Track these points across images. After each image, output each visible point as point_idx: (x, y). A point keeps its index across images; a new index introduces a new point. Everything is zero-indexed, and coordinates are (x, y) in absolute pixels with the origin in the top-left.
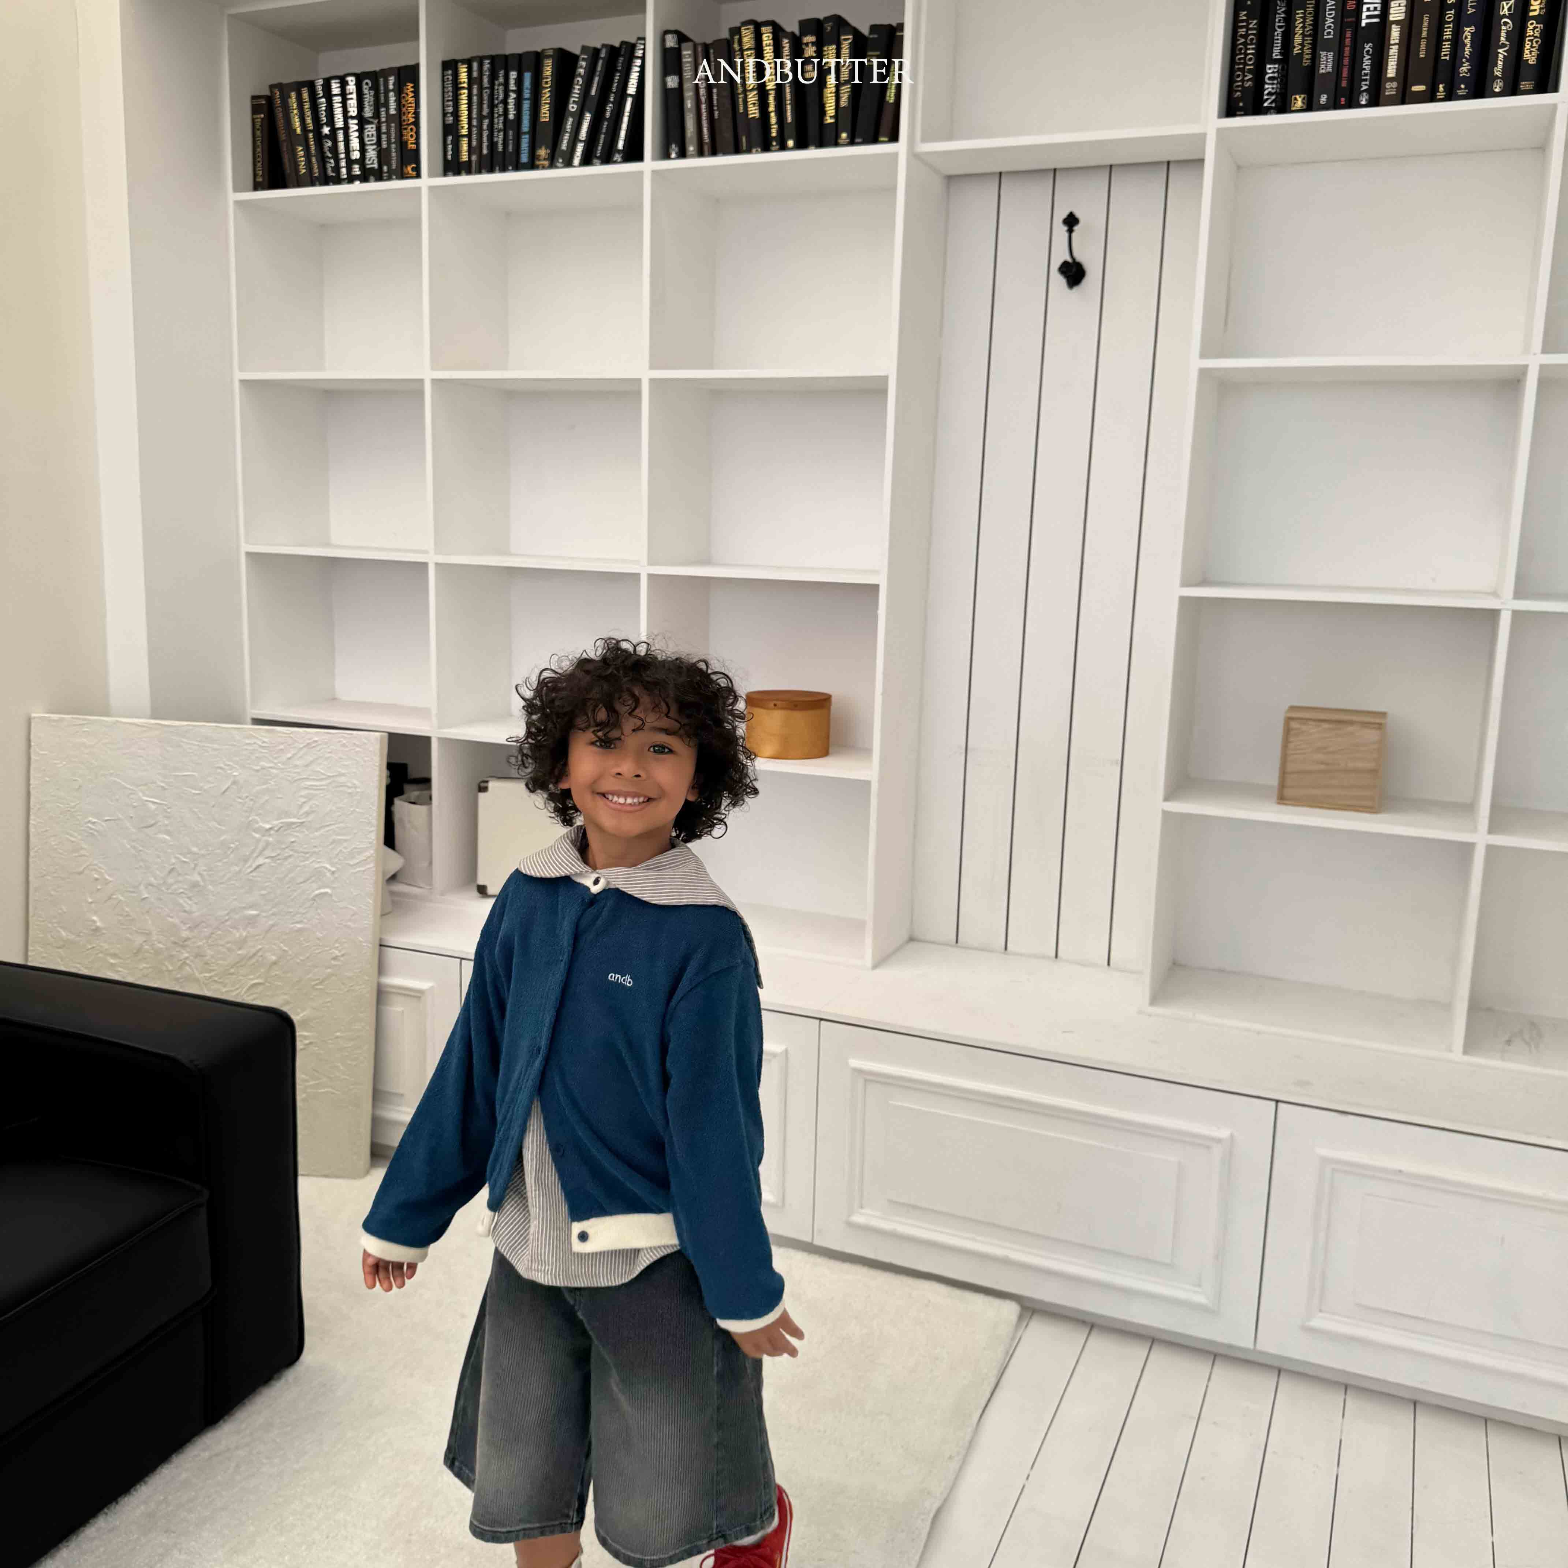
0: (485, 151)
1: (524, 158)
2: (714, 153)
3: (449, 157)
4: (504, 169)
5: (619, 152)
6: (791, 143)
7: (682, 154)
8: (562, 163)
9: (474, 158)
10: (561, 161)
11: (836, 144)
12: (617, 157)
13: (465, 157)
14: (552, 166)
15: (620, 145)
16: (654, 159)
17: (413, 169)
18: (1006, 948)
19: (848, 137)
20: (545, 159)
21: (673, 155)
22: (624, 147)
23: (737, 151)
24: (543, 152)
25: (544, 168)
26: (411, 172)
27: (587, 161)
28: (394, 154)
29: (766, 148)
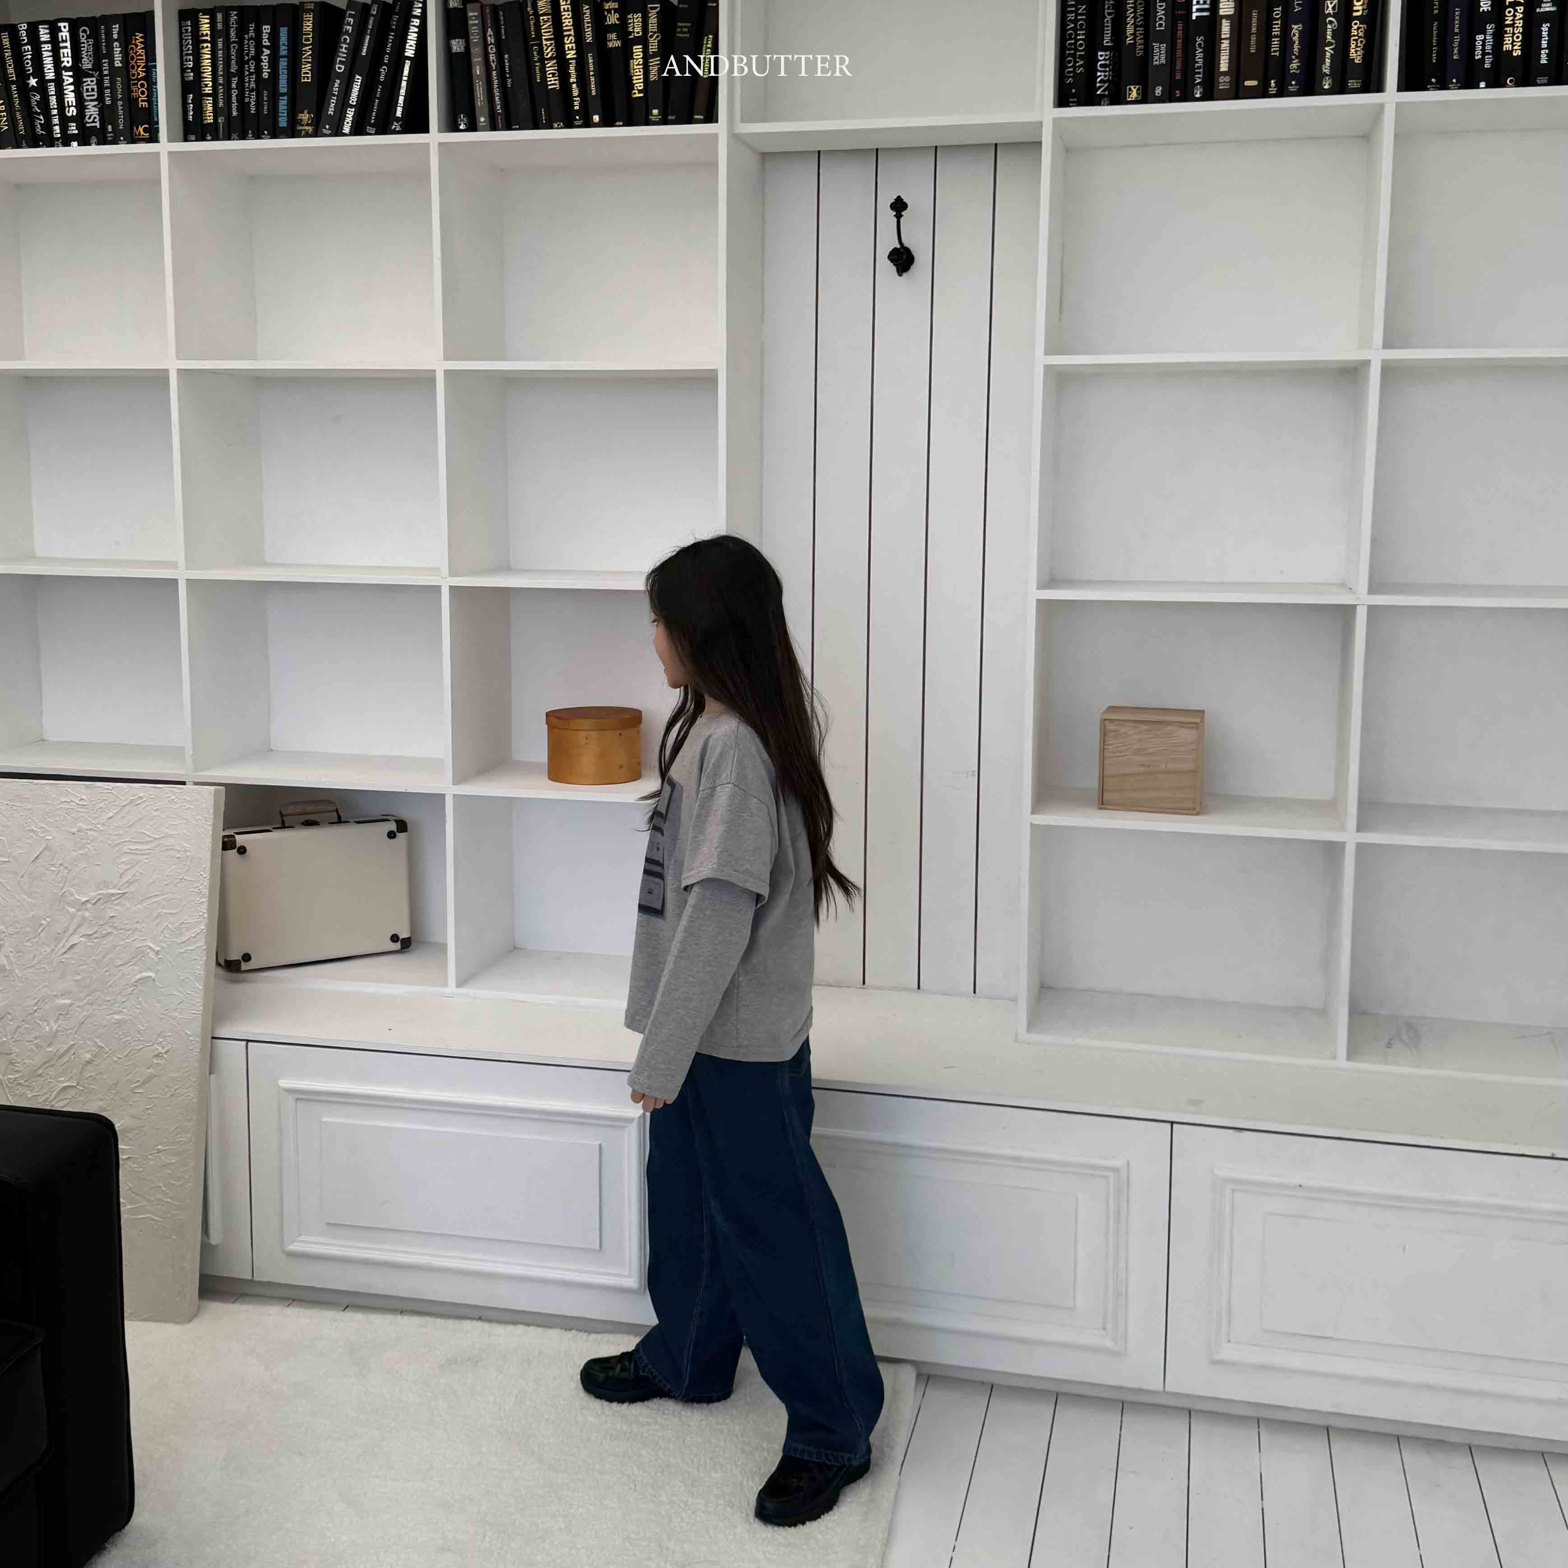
0: (235, 113)
1: (283, 122)
2: (509, 128)
3: (191, 118)
4: (258, 136)
5: (398, 120)
6: (596, 118)
7: (473, 127)
8: (329, 129)
9: (221, 120)
10: (327, 127)
11: (647, 122)
12: (396, 126)
13: (210, 119)
14: (316, 134)
15: (399, 113)
16: (440, 131)
17: (145, 130)
19: (659, 114)
20: (308, 125)
21: (462, 127)
22: (402, 114)
23: (536, 126)
24: (305, 117)
25: (307, 135)
26: (142, 133)
27: (358, 130)
28: (121, 112)
29: (569, 124)
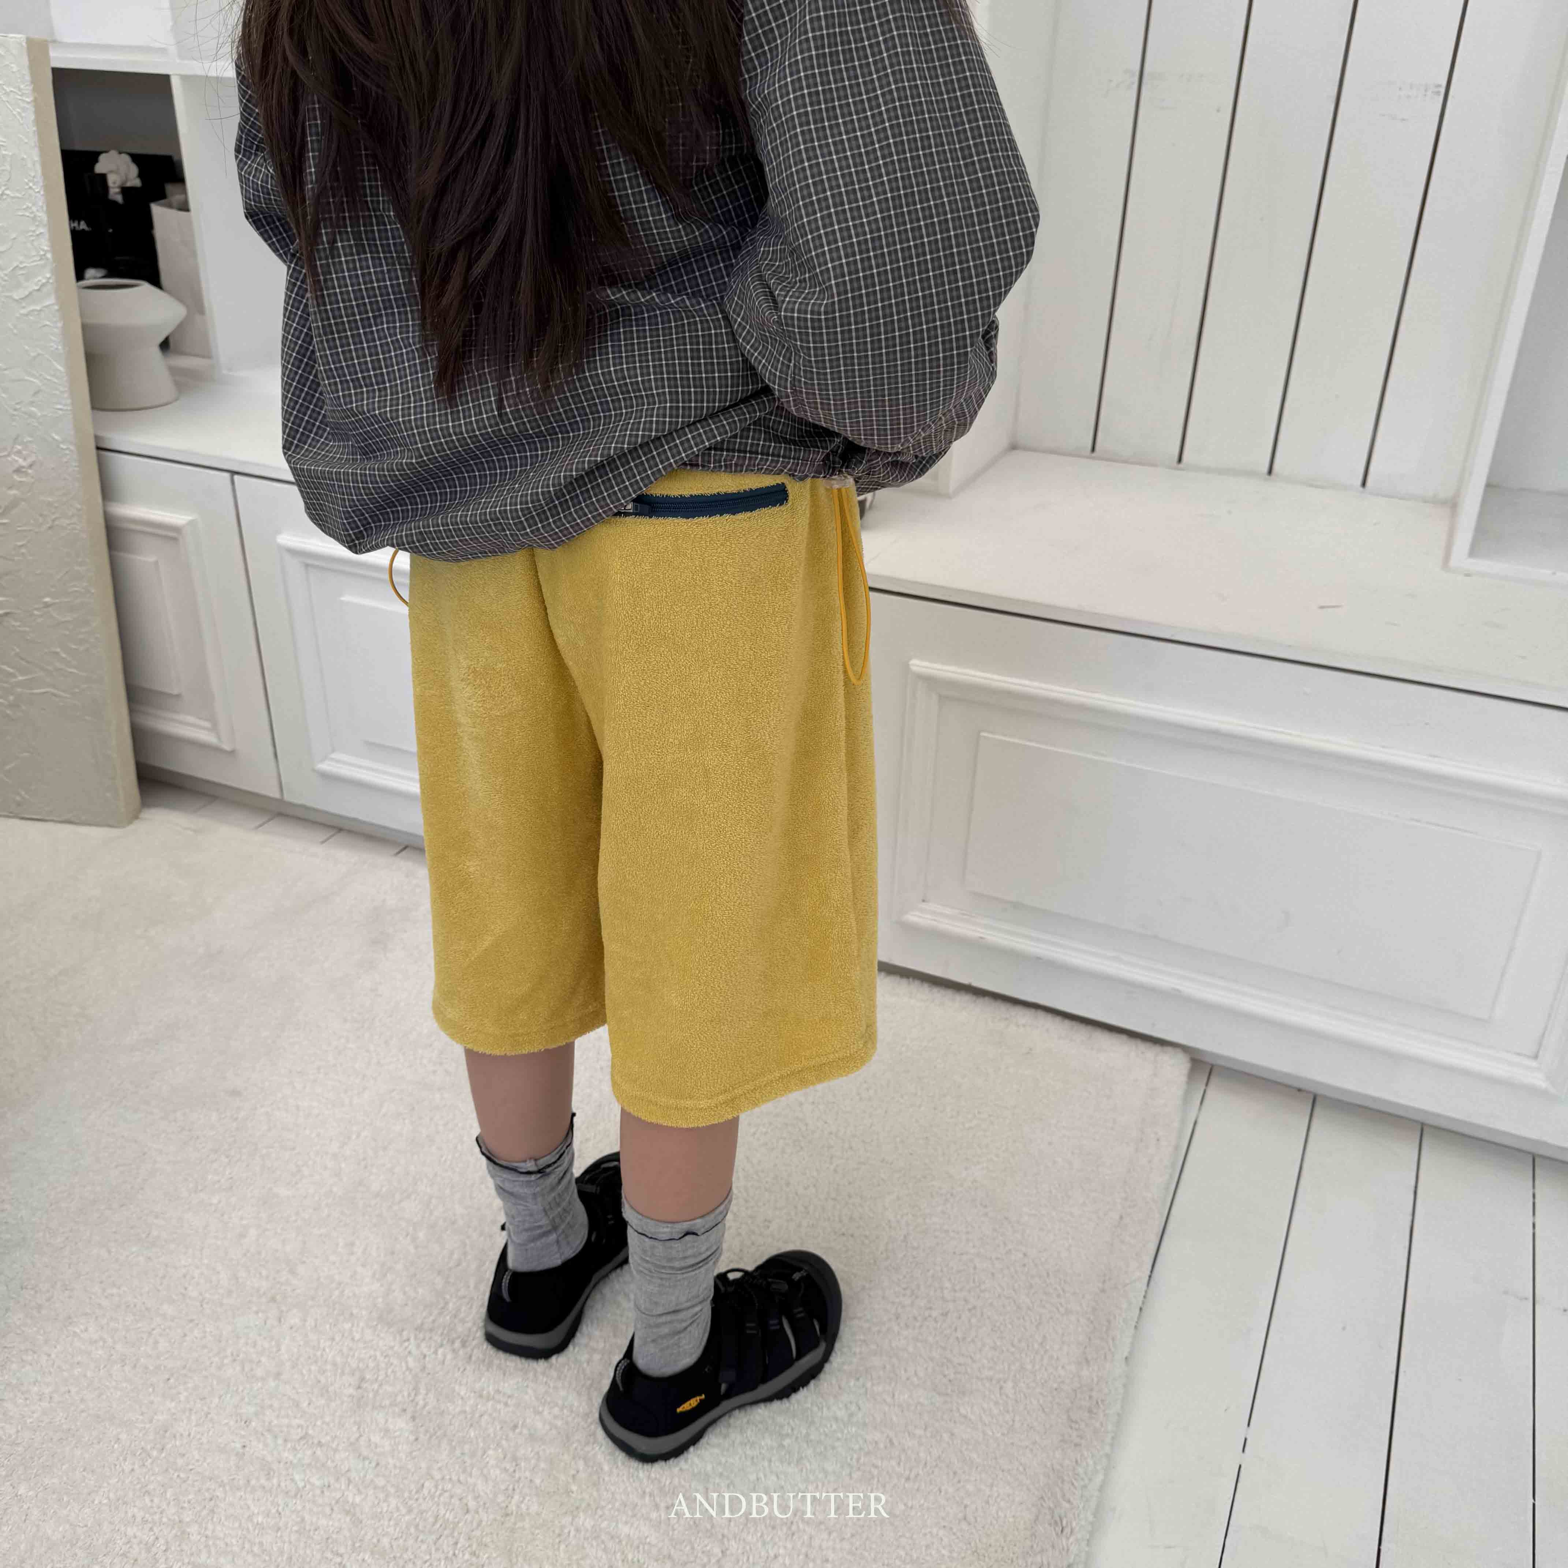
18: (1180, 460)
